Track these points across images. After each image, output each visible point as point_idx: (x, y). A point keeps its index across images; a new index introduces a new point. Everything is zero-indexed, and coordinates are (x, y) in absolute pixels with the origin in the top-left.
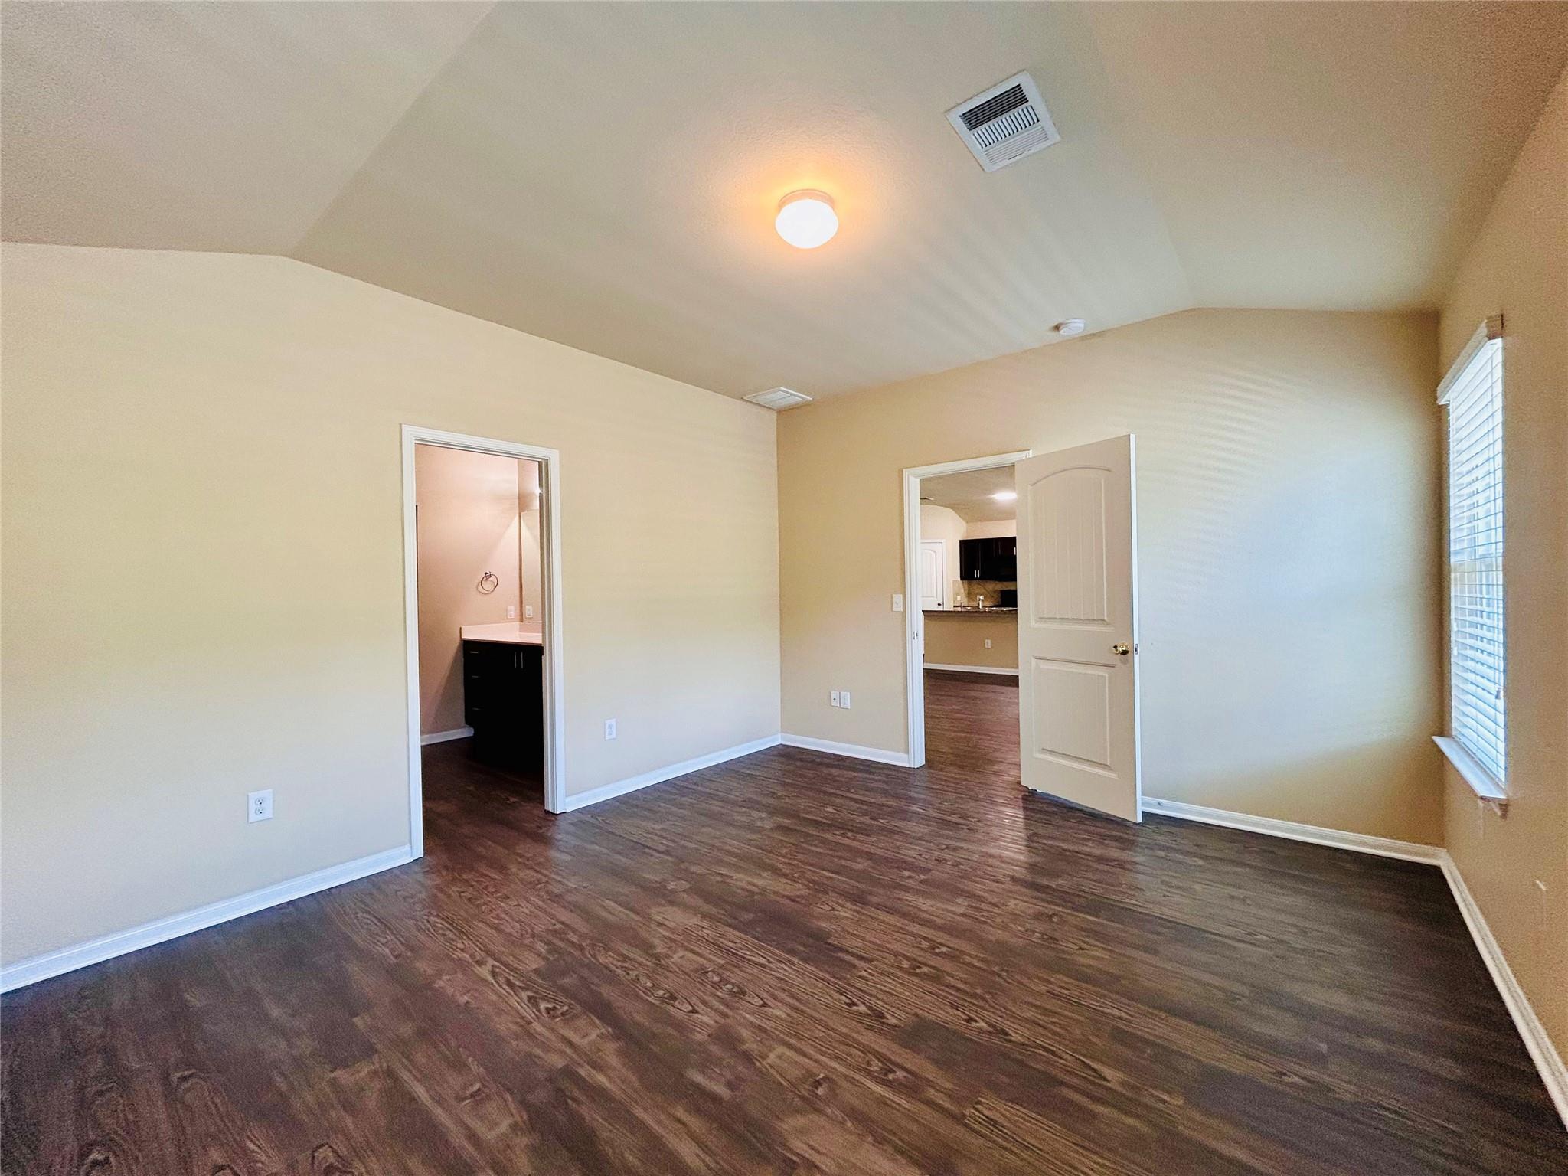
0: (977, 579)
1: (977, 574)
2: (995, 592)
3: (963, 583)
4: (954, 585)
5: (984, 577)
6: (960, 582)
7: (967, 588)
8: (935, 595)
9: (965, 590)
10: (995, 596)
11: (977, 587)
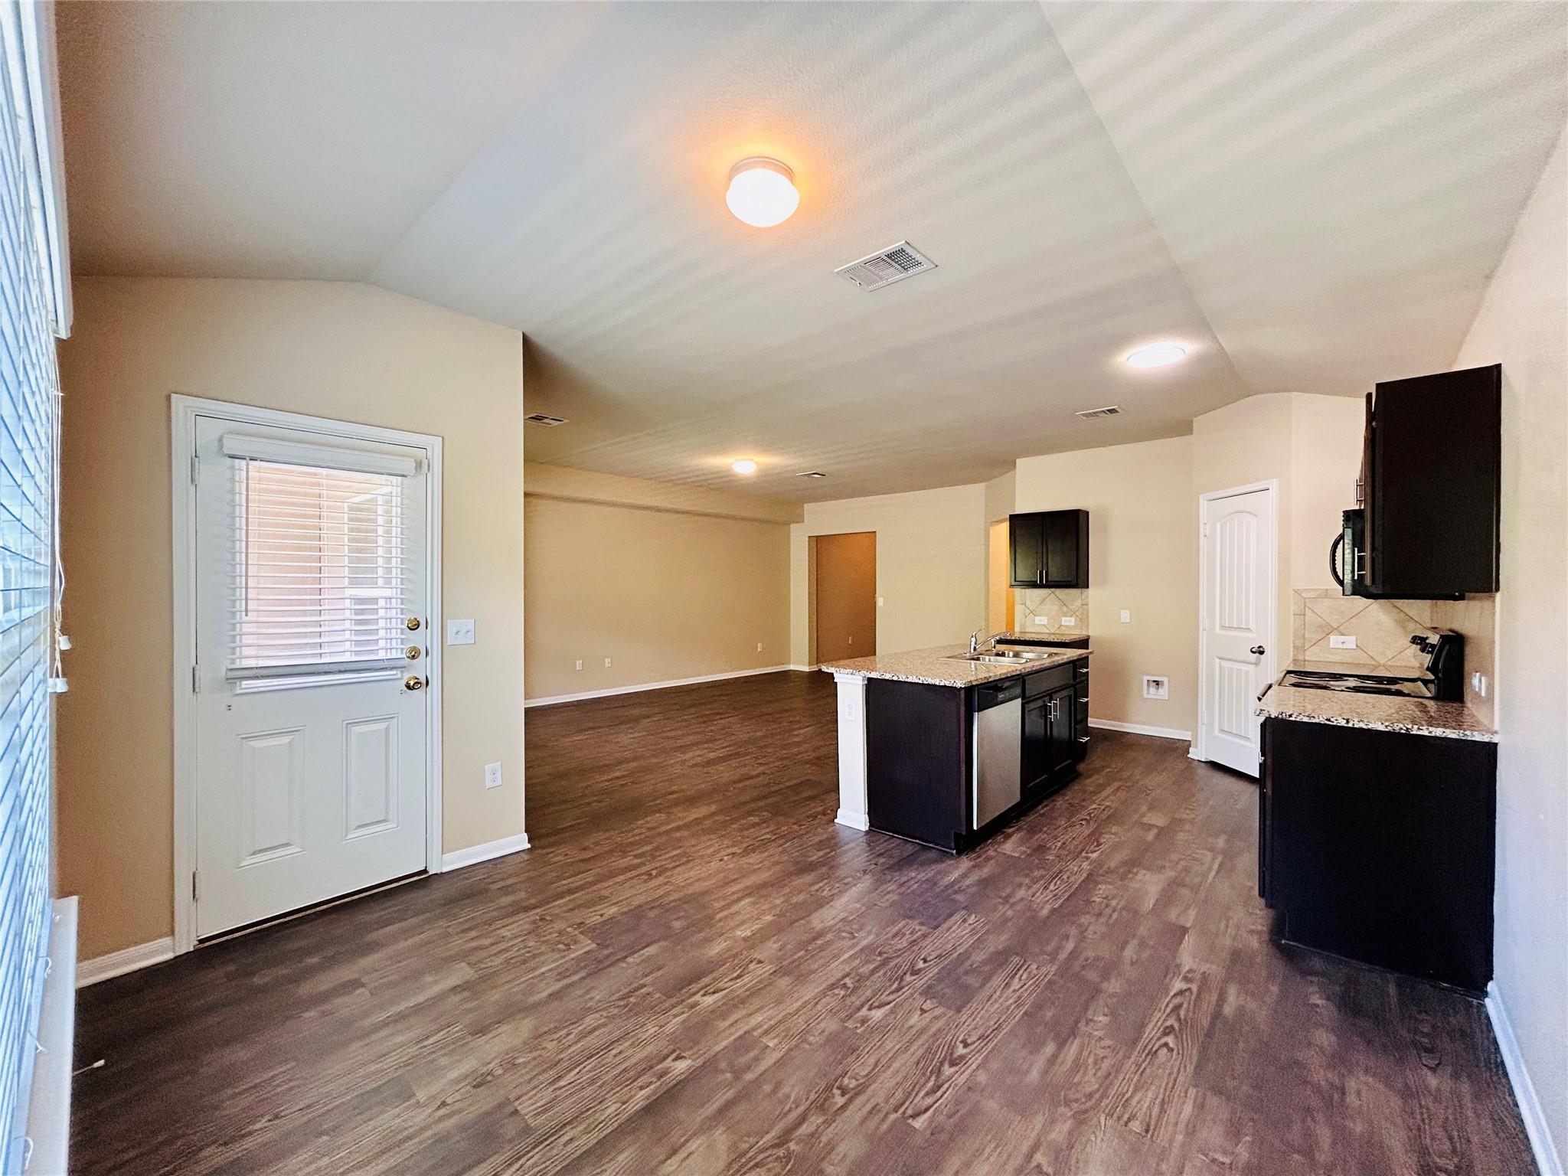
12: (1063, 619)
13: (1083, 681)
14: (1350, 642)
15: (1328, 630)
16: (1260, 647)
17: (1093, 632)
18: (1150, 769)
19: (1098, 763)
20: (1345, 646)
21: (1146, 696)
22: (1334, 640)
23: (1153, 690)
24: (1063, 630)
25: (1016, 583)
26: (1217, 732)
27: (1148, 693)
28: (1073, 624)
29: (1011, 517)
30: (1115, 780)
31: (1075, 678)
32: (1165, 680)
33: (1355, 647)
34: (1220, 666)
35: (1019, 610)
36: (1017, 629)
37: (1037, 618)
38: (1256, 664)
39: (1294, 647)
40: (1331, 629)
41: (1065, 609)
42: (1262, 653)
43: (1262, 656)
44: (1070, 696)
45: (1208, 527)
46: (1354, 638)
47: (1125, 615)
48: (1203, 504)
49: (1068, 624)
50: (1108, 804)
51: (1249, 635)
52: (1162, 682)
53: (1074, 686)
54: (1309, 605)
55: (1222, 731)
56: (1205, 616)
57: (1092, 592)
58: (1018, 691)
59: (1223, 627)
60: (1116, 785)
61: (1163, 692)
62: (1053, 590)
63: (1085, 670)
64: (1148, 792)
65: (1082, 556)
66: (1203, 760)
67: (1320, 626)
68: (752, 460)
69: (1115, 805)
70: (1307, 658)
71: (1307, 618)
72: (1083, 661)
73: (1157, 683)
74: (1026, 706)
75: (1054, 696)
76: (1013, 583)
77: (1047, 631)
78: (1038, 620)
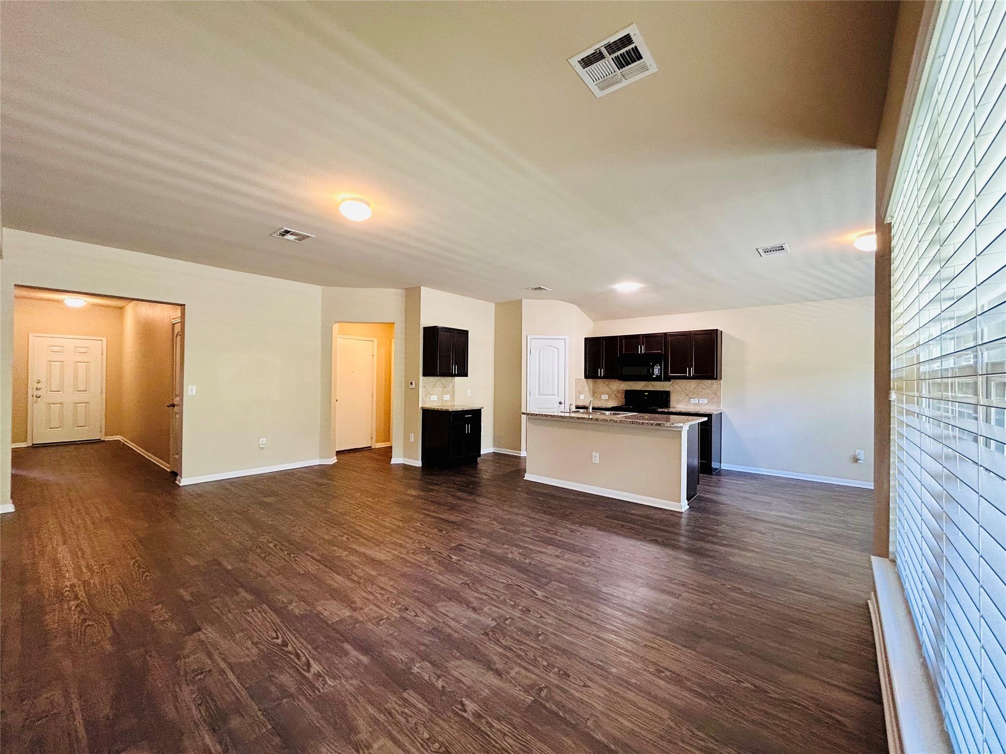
0: (600, 378)
1: (601, 372)
2: (618, 392)
3: (587, 382)
4: (577, 384)
5: (609, 376)
6: (585, 380)
7: (592, 388)
8: (556, 394)
9: (589, 389)
10: (619, 395)
11: (602, 385)
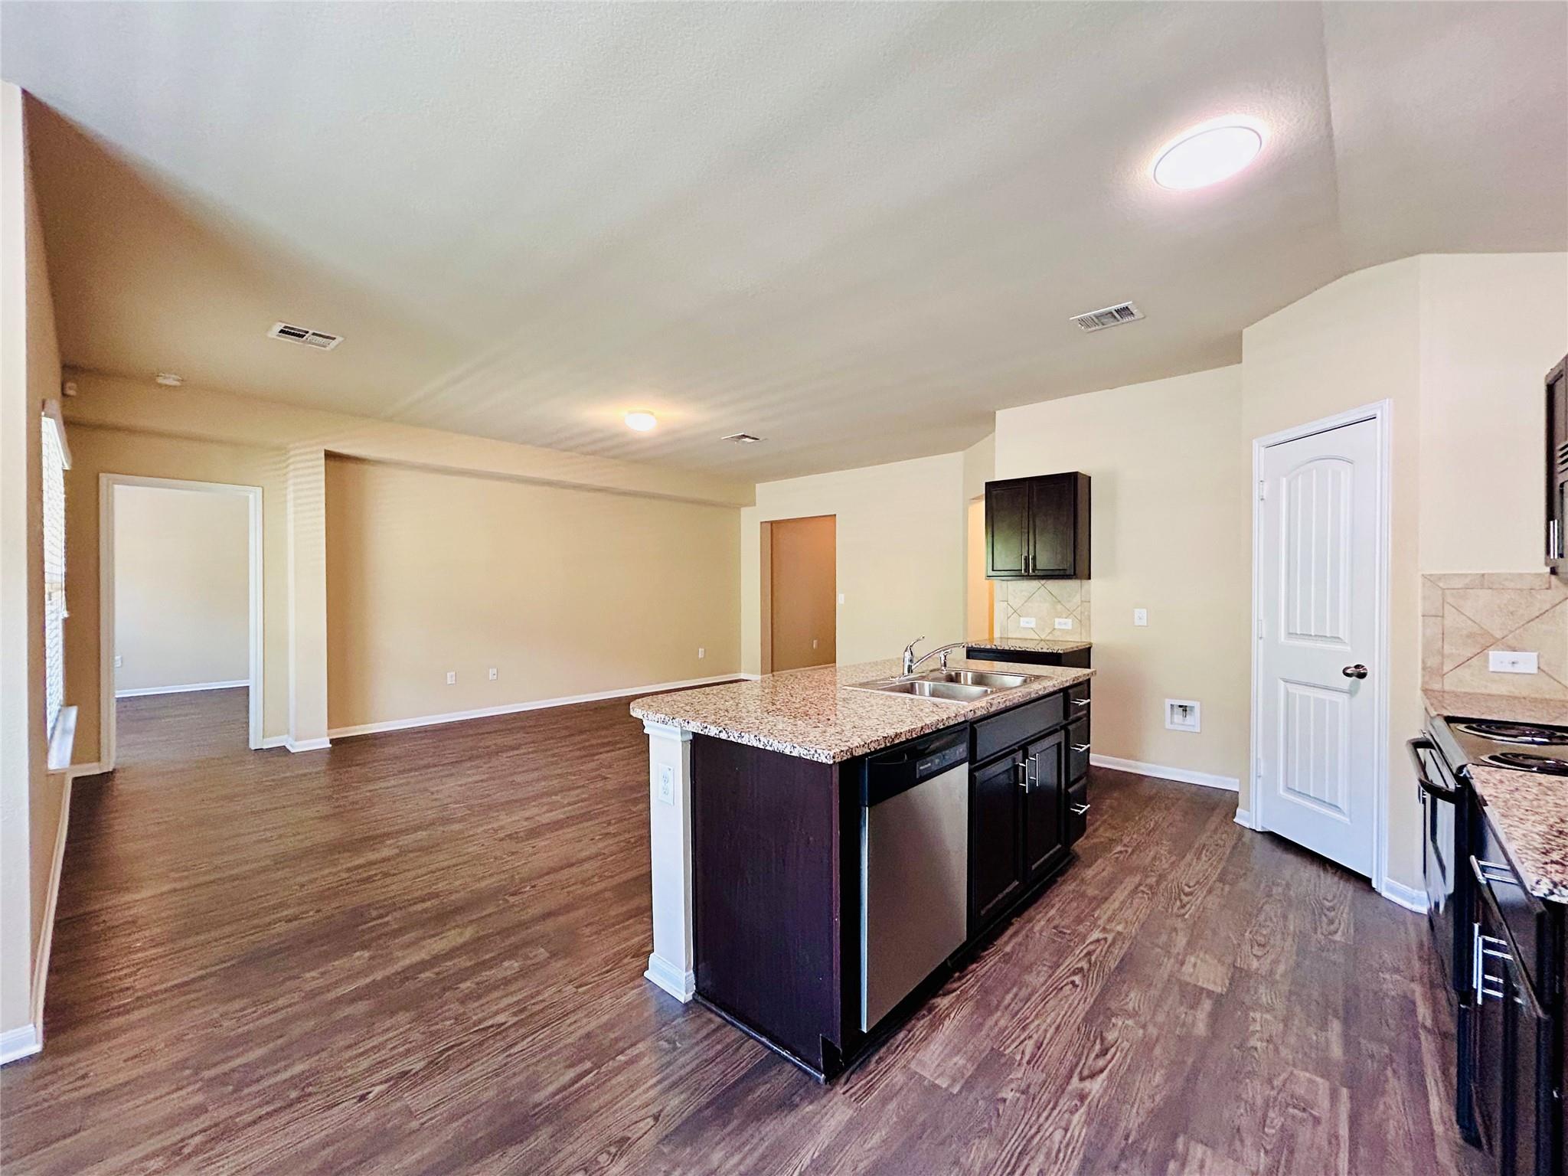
12: (1057, 620)
13: (1079, 719)
14: (1527, 663)
15: (1486, 642)
16: (1357, 667)
17: (1097, 638)
18: (1182, 847)
19: (1104, 834)
20: (1517, 669)
21: (1168, 725)
22: (1498, 660)
23: (1178, 717)
24: (1058, 636)
25: (994, 573)
26: (1281, 791)
27: (1172, 723)
28: (1069, 627)
29: (990, 486)
30: (1132, 871)
31: (1066, 714)
32: (1196, 705)
33: (1535, 671)
34: (1287, 693)
35: (999, 607)
36: (997, 634)
37: (1022, 619)
38: (1352, 692)
39: (1424, 669)
40: (1492, 641)
41: (1059, 607)
42: (1362, 676)
43: (1362, 681)
44: (1059, 744)
45: (1266, 486)
46: (1535, 654)
47: (1141, 616)
48: (1259, 453)
49: (1063, 627)
50: (1120, 928)
51: (1338, 647)
52: (1192, 708)
53: (1065, 728)
54: (1450, 599)
55: (1289, 789)
56: (1261, 617)
57: (1095, 584)
58: (961, 750)
59: (1290, 634)
60: (1131, 882)
61: (1193, 721)
62: (1043, 582)
63: (1086, 702)
64: (1185, 899)
65: (1082, 536)
66: (1259, 830)
67: (1470, 635)
68: (652, 414)
69: (1134, 930)
70: (1447, 688)
71: (1448, 622)
72: (1083, 688)
73: (1184, 708)
74: (977, 774)
75: (1031, 749)
76: (991, 573)
77: (1038, 638)
78: (1024, 622)
